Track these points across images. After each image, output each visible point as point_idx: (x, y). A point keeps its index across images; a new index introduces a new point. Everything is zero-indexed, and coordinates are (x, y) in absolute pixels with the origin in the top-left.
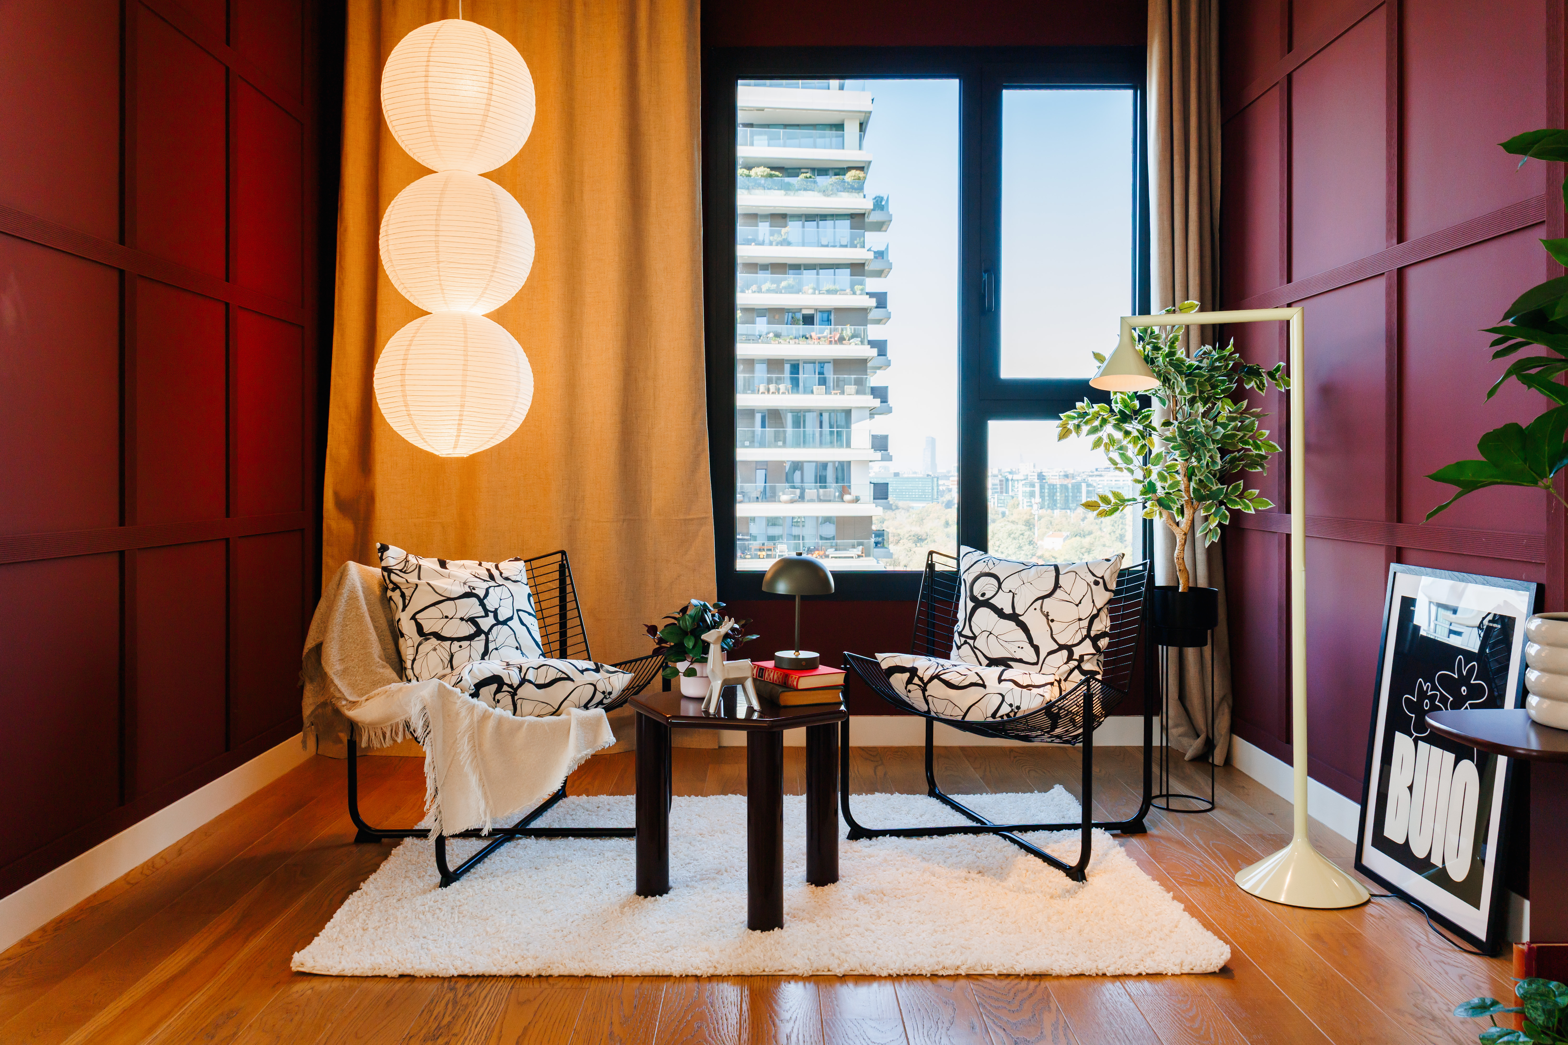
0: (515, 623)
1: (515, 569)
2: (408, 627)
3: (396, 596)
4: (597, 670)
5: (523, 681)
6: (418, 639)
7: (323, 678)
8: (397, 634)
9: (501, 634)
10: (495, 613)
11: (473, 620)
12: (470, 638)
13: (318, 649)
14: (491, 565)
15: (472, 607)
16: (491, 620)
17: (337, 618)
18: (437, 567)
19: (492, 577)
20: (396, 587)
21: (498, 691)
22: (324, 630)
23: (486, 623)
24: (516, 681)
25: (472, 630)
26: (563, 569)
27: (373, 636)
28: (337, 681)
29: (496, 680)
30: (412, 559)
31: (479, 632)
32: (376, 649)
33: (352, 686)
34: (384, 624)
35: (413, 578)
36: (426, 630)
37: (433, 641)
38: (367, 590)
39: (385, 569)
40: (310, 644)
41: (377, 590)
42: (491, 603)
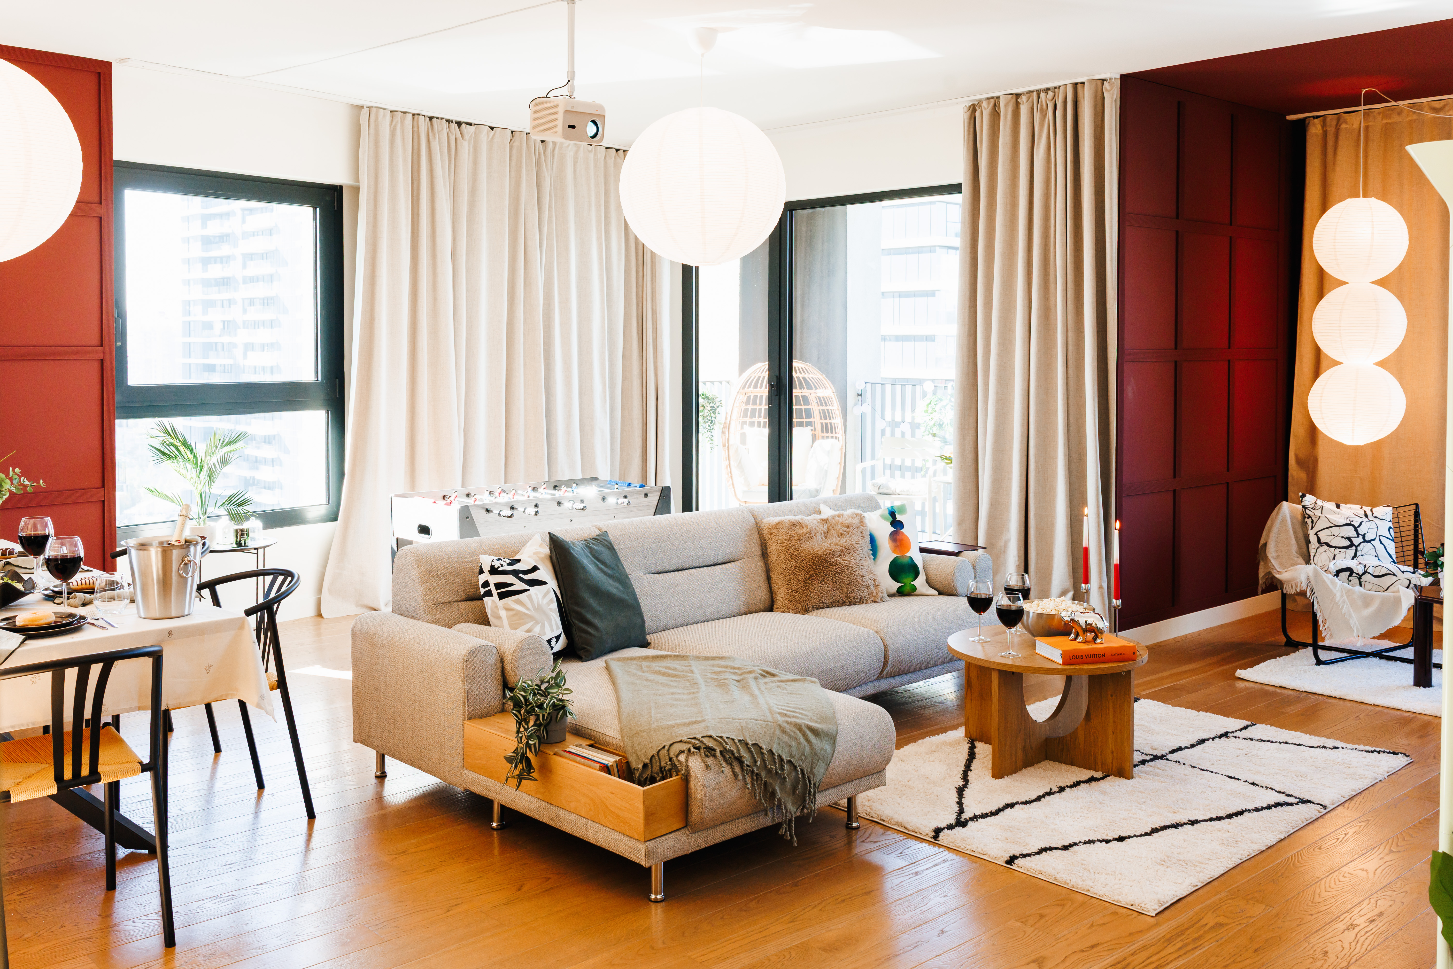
0: (1376, 543)
1: (1385, 512)
2: (1313, 538)
3: (1309, 521)
4: (1414, 573)
5: (1365, 573)
6: (1318, 545)
7: (1266, 558)
8: (1308, 542)
9: (1365, 548)
10: (1364, 536)
11: (1349, 539)
12: (1346, 548)
13: (1265, 545)
14: (1368, 509)
15: (1350, 532)
16: (1361, 539)
17: (1275, 530)
18: (1334, 508)
19: (1366, 516)
20: (1309, 517)
21: (1350, 575)
22: (1268, 536)
23: (1356, 541)
24: (1361, 573)
25: (1348, 543)
26: (1417, 514)
27: (1293, 541)
28: (1273, 561)
29: (1350, 570)
30: (1320, 503)
31: (1352, 545)
32: (1294, 547)
33: (1281, 564)
34: (1300, 535)
35: (1318, 513)
36: (1322, 541)
37: (1325, 547)
38: (1293, 517)
39: (1303, 507)
40: (1262, 542)
41: (1300, 517)
42: (1361, 531)
